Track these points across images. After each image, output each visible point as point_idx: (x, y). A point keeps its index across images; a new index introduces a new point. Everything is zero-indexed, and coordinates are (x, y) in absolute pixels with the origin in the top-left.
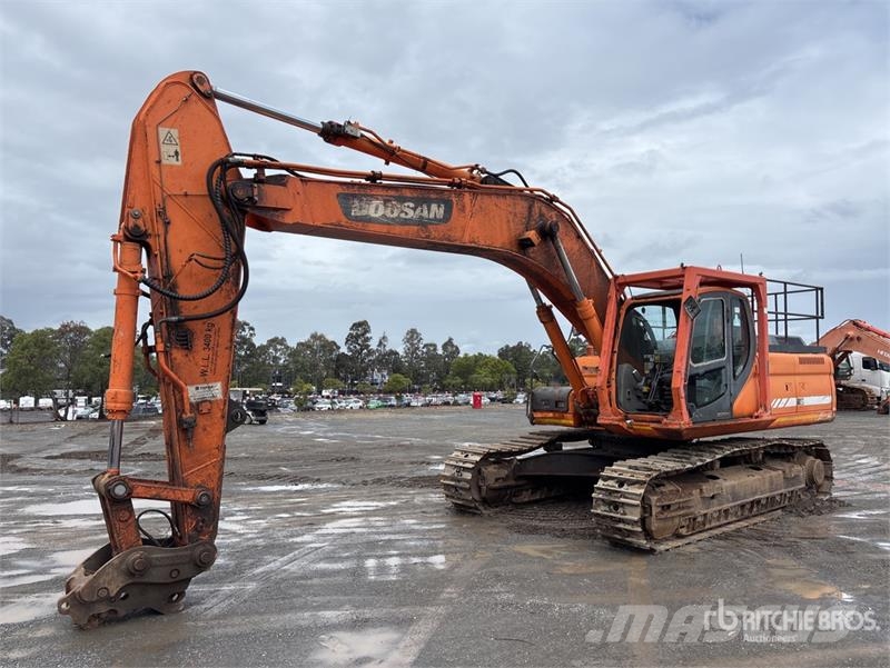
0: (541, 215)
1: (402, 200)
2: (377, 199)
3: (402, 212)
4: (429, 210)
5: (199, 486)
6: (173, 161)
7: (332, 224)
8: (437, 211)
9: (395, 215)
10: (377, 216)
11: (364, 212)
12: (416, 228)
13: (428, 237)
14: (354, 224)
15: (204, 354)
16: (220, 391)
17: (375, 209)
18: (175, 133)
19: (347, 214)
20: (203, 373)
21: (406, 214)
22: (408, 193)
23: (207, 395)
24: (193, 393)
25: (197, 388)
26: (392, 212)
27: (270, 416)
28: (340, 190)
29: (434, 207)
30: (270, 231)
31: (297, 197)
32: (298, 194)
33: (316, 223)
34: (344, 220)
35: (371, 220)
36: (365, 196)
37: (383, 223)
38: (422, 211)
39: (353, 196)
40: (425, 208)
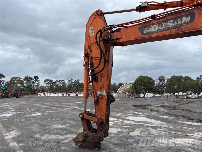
1: (167, 21)
2: (155, 24)
3: (167, 25)
4: (181, 21)
5: (100, 118)
6: (92, 35)
7: (136, 38)
8: (185, 19)
9: (164, 27)
10: (155, 30)
11: (149, 31)
12: (175, 29)
13: (180, 31)
14: (145, 36)
15: (101, 83)
16: (105, 93)
17: (154, 28)
18: (92, 27)
19: (142, 33)
20: (101, 88)
21: (169, 25)
22: (170, 17)
23: (102, 94)
24: (99, 93)
25: (99, 92)
26: (162, 27)
28: (139, 26)
29: (184, 19)
30: (126, 46)
31: (124, 34)
32: (124, 32)
33: (131, 40)
34: (141, 36)
35: (152, 33)
36: (149, 25)
37: (158, 32)
38: (177, 22)
39: (145, 27)
40: (179, 20)
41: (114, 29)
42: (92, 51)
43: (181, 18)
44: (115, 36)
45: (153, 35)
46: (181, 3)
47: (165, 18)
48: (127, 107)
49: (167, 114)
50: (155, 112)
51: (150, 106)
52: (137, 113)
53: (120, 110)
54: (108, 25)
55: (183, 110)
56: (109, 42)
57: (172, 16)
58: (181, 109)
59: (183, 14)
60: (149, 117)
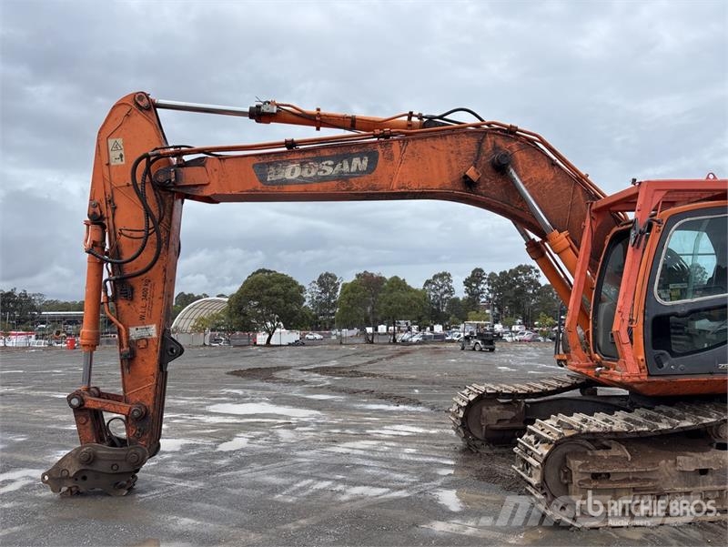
0: (496, 148)
1: (320, 160)
2: (294, 163)
3: (320, 170)
4: (350, 165)
5: (138, 403)
6: (119, 162)
7: (248, 191)
8: (359, 164)
9: (313, 174)
10: (293, 177)
11: (280, 177)
12: (336, 182)
13: (348, 189)
14: (270, 188)
15: (143, 303)
16: (155, 331)
17: (292, 172)
18: (120, 141)
19: (263, 180)
20: (142, 318)
21: (325, 171)
22: (327, 153)
23: (145, 334)
24: (135, 333)
25: (137, 329)
26: (309, 172)
28: (256, 161)
29: (356, 161)
30: (218, 202)
31: (215, 173)
32: (216, 170)
33: (233, 192)
34: (259, 186)
35: (287, 182)
36: (280, 162)
37: (300, 183)
38: (342, 166)
39: (270, 164)
40: (346, 163)
41: (186, 158)
42: (116, 208)
43: (349, 157)
44: (191, 176)
45: (288, 189)
46: (351, 123)
47: (316, 152)
48: (210, 376)
49: (331, 389)
50: (298, 387)
51: (286, 372)
52: (240, 392)
53: (185, 387)
54: (170, 145)
55: (374, 375)
56: (173, 189)
57: (331, 150)
58: (369, 375)
59: (354, 151)
60: (277, 400)
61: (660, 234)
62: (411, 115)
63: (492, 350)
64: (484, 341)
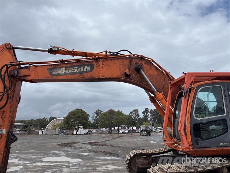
0: (136, 63)
1: (72, 67)
2: (63, 68)
3: (72, 70)
4: (84, 69)
7: (45, 78)
9: (70, 72)
10: (62, 73)
11: (57, 73)
12: (78, 75)
13: (83, 77)
14: (53, 77)
16: (5, 131)
17: (62, 71)
19: (51, 74)
21: (74, 71)
22: (75, 64)
26: (68, 71)
27: (152, 134)
28: (49, 67)
29: (86, 67)
30: (36, 83)
31: (33, 72)
32: (33, 70)
33: (39, 78)
34: (49, 76)
35: (59, 75)
36: (58, 68)
37: (65, 75)
38: (81, 69)
39: (53, 68)
40: (82, 68)
41: (22, 66)
43: (84, 66)
44: (23, 73)
45: (60, 77)
46: (85, 54)
47: (72, 64)
50: (79, 150)
52: (57, 152)
54: (18, 61)
56: (16, 77)
57: (77, 63)
59: (85, 64)
61: (194, 92)
62: (106, 52)
63: (150, 135)
64: (147, 132)
